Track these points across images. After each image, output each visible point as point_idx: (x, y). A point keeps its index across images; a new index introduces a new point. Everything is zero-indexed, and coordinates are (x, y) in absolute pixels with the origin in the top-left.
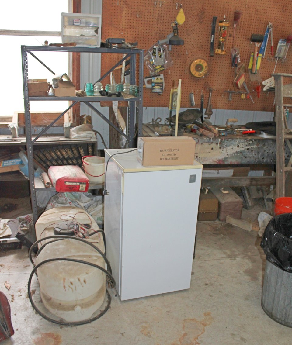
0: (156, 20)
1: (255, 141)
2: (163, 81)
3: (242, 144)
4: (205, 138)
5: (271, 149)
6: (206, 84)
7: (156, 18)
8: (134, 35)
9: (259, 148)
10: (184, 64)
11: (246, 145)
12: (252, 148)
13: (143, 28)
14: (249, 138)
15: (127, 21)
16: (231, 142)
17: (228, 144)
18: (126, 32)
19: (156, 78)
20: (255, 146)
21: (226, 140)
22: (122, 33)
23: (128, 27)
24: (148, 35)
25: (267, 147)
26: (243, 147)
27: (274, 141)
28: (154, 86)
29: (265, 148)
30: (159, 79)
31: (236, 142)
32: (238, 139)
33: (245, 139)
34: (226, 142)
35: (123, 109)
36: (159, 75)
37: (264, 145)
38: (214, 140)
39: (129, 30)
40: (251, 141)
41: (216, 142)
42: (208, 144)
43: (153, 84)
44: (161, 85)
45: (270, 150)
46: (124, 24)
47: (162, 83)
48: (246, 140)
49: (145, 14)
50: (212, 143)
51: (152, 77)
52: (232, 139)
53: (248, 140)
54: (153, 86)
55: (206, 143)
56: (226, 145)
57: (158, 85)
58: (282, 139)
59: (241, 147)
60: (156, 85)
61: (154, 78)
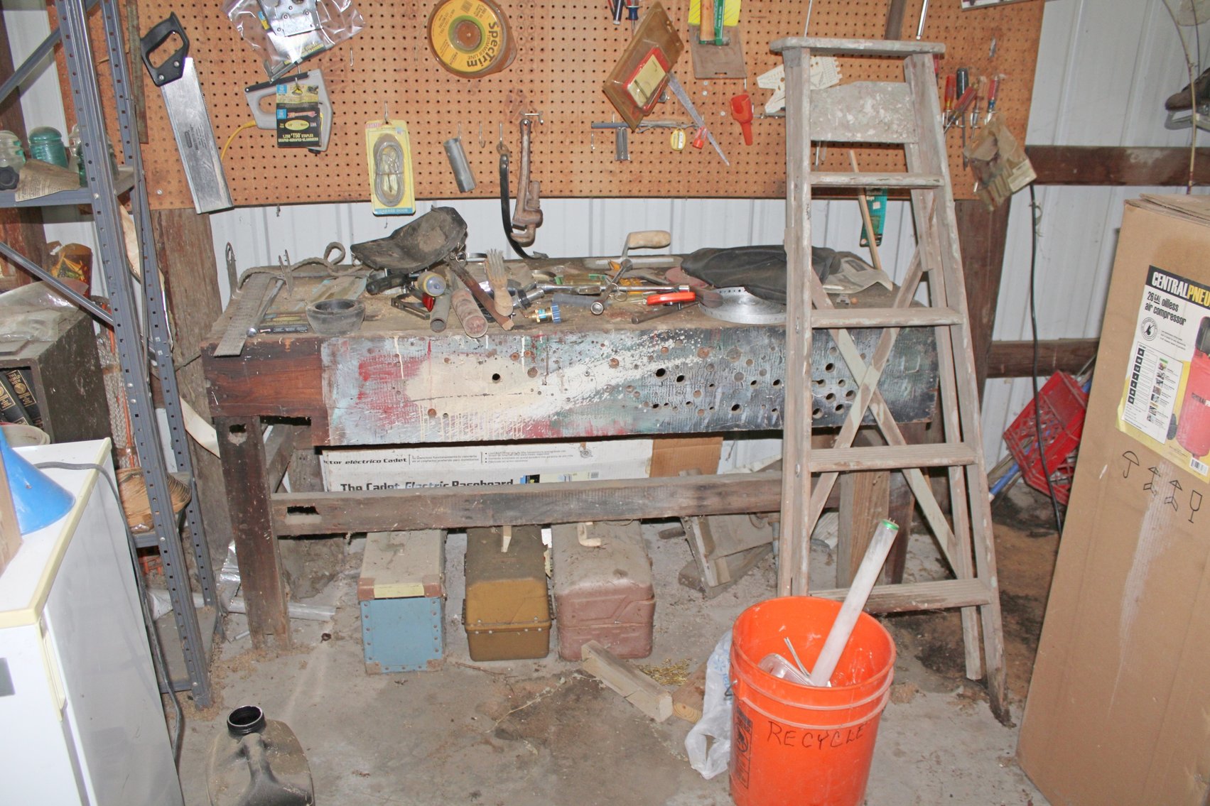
1: (689, 337)
2: (322, 96)
3: (629, 354)
4: (457, 337)
5: (768, 367)
6: (514, 96)
9: (712, 365)
10: (409, 23)
11: (651, 358)
12: (677, 367)
14: (662, 327)
16: (578, 348)
17: (566, 358)
19: (290, 86)
20: (692, 360)
21: (555, 338)
25: (749, 362)
26: (636, 367)
27: (777, 332)
28: (285, 121)
29: (740, 364)
30: (304, 90)
31: (603, 345)
32: (607, 332)
33: (643, 333)
34: (555, 346)
36: (304, 76)
37: (735, 354)
38: (500, 343)
40: (673, 338)
41: (511, 352)
42: (472, 358)
43: (282, 114)
44: (311, 114)
45: (763, 373)
47: (314, 107)
48: (645, 337)
50: (492, 354)
51: (274, 84)
52: (582, 330)
53: (658, 336)
54: (279, 121)
55: (462, 357)
56: (557, 362)
57: (297, 114)
58: (803, 329)
59: (629, 365)
60: (293, 115)
61: (281, 87)
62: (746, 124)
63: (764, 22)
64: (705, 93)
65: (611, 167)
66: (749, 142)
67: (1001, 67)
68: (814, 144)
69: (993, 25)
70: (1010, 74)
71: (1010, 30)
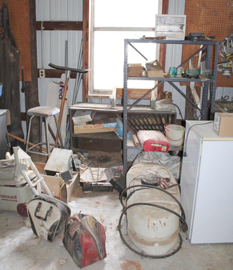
0: (228, 18)
2: (232, 66)
7: (229, 15)
8: (210, 29)
13: (217, 24)
15: (204, 19)
18: (203, 28)
19: (226, 64)
22: (200, 28)
23: (205, 23)
24: (221, 30)
28: (224, 70)
30: (229, 65)
35: (198, 88)
36: (229, 62)
39: (205, 26)
43: (224, 69)
44: (230, 69)
46: (202, 21)
49: (219, 13)
54: (223, 70)
60: (226, 69)
61: (224, 64)
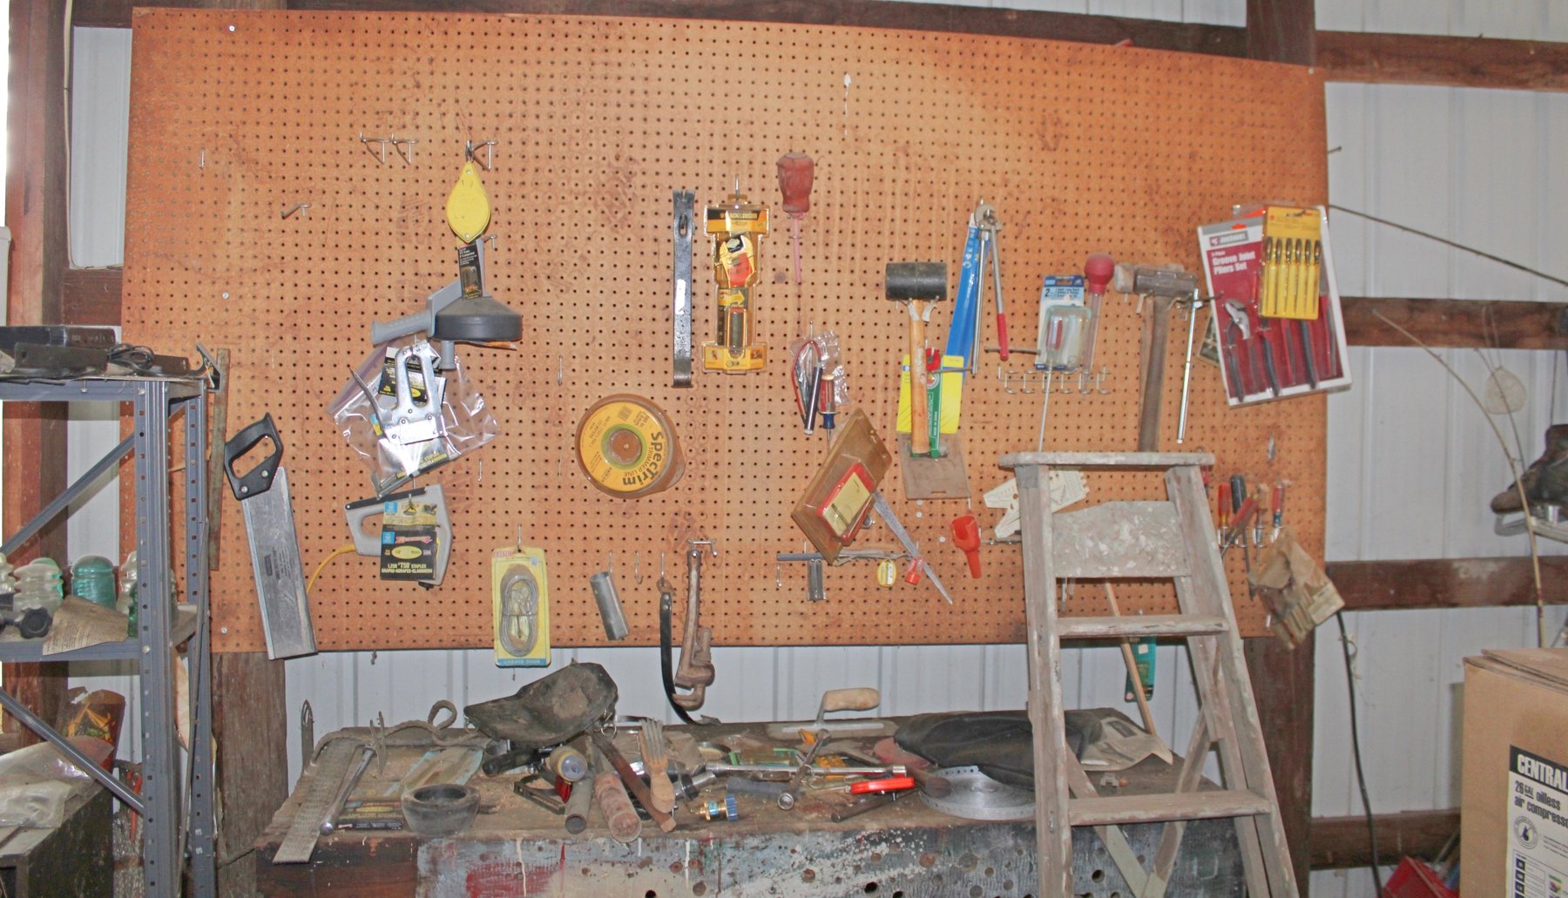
0: (392, 227)
1: (907, 839)
2: (441, 517)
3: (829, 863)
4: (601, 841)
5: (1014, 879)
6: (680, 520)
7: (395, 215)
8: (289, 299)
9: (939, 877)
10: (553, 430)
11: (857, 868)
12: (893, 880)
13: (330, 265)
14: (872, 826)
15: (248, 237)
16: (760, 855)
17: (744, 868)
18: (245, 290)
19: (402, 504)
20: (913, 870)
21: (730, 842)
22: (226, 296)
23: (258, 264)
24: (356, 298)
25: (989, 872)
26: (838, 880)
27: (1024, 830)
28: (391, 547)
29: (977, 874)
30: (419, 509)
31: (793, 851)
32: (799, 833)
33: (846, 834)
34: (729, 853)
35: (247, 661)
36: (420, 492)
37: (970, 861)
38: (657, 849)
39: (261, 279)
40: (886, 841)
41: (671, 861)
42: (619, 869)
43: (389, 538)
44: (425, 539)
45: (1008, 886)
46: (235, 252)
47: (430, 531)
48: (850, 840)
49: (338, 202)
50: (646, 863)
51: (383, 500)
52: (766, 832)
53: (867, 838)
54: (385, 547)
55: (607, 867)
56: (732, 875)
57: (408, 539)
58: (1059, 828)
59: (828, 879)
60: (402, 539)
61: (391, 504)
62: (972, 552)
63: (990, 428)
64: (919, 515)
65: (802, 608)
66: (976, 574)
67: (1285, 472)
68: (1059, 581)
69: (1269, 422)
70: (1296, 479)
71: (1289, 427)
